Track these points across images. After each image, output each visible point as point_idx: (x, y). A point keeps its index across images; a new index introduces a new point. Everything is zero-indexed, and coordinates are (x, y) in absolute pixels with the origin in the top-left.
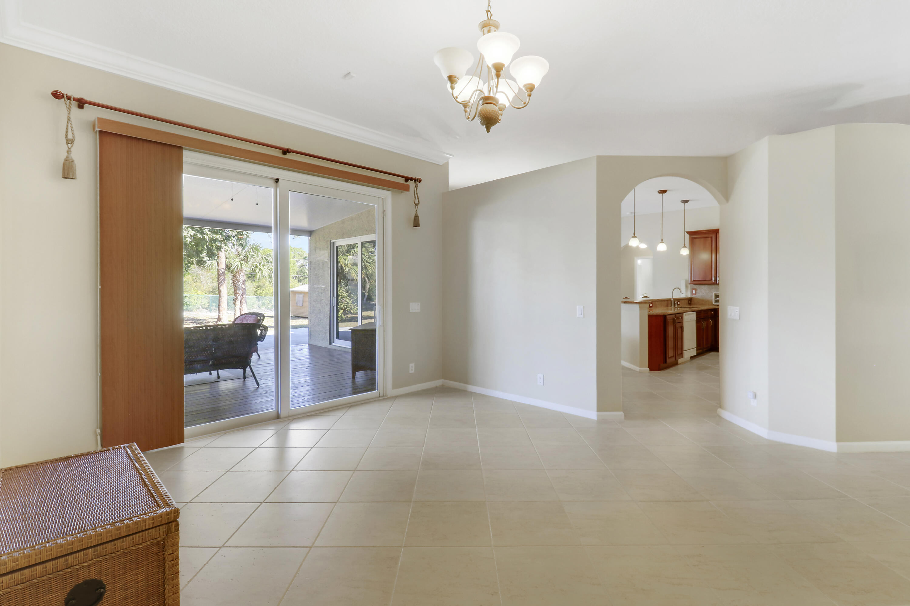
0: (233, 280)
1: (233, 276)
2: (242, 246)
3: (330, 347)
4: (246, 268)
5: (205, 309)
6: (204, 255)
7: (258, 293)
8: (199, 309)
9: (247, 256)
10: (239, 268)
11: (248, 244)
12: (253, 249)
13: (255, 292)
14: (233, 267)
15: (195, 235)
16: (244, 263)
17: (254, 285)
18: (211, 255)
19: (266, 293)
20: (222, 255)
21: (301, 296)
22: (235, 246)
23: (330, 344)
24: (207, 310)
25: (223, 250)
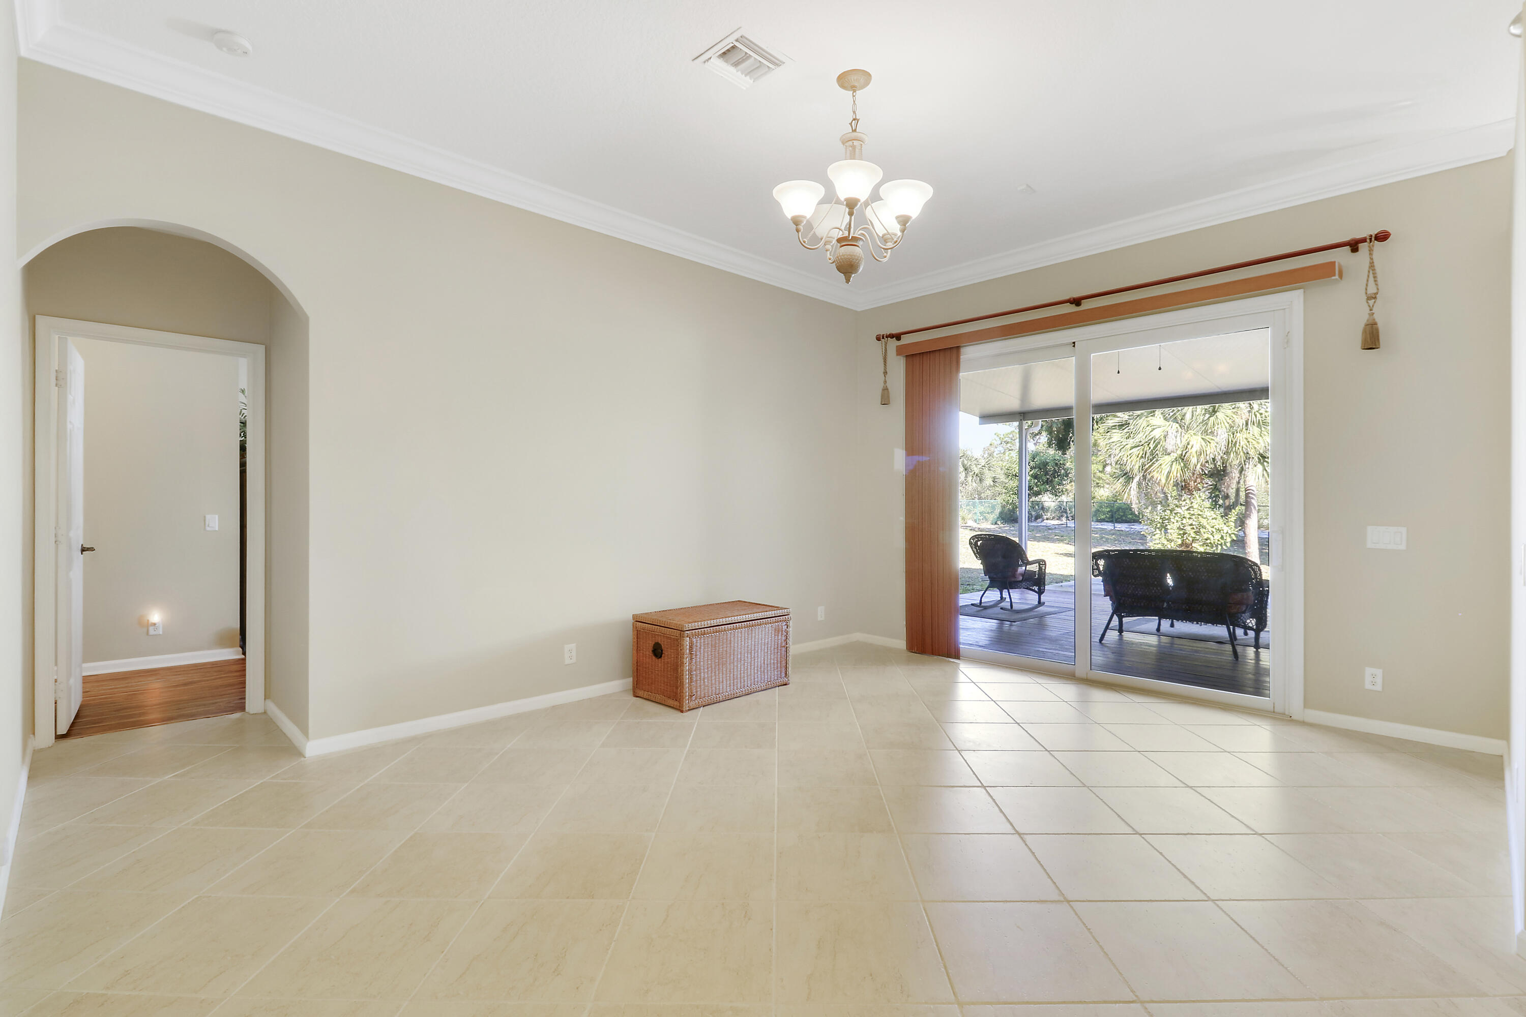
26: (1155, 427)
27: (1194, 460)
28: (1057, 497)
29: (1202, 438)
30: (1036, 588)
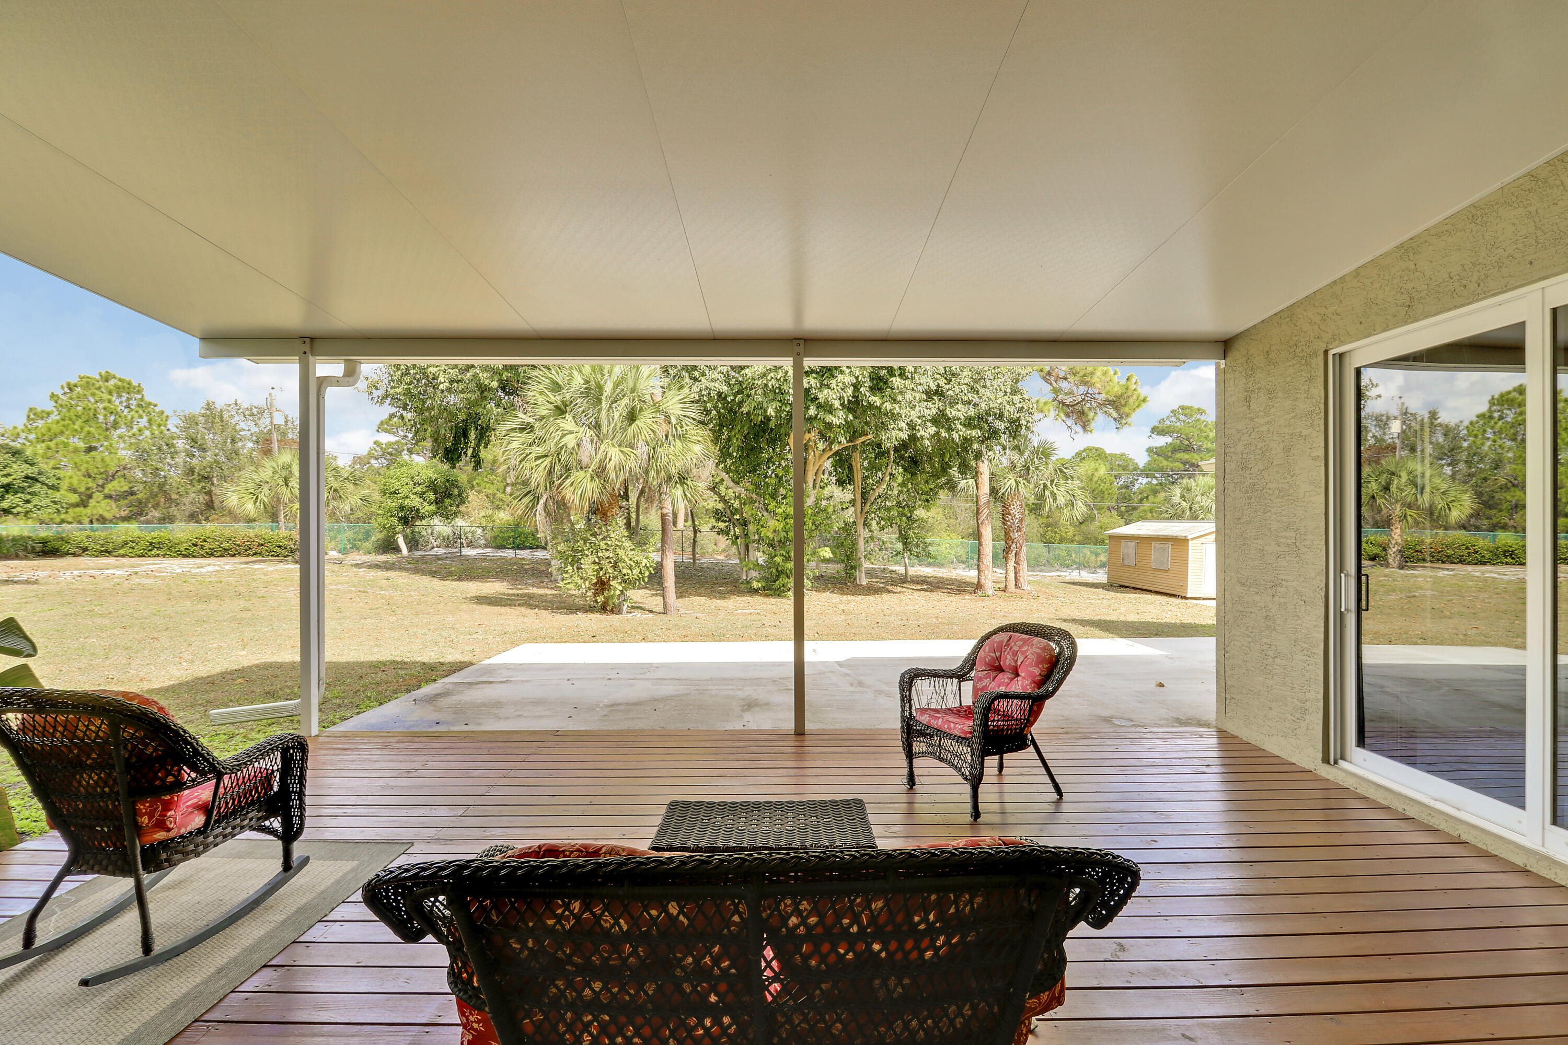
0: (1003, 514)
1: (1004, 506)
2: (1020, 450)
3: (1326, 772)
4: (1027, 492)
5: (963, 562)
6: (954, 471)
7: (1048, 537)
8: (952, 562)
9: (1028, 469)
10: (1012, 492)
11: (1030, 445)
12: (1038, 454)
13: (1041, 535)
14: (1002, 491)
15: (937, 433)
16: (1022, 482)
17: (1040, 522)
18: (965, 468)
19: (1061, 536)
20: (984, 468)
21: (1132, 544)
22: (1007, 451)
23: (1326, 760)
24: (964, 566)
25: (985, 458)
26: (565, 432)
27: (613, 475)
28: (449, 521)
29: (621, 451)
30: (276, 823)
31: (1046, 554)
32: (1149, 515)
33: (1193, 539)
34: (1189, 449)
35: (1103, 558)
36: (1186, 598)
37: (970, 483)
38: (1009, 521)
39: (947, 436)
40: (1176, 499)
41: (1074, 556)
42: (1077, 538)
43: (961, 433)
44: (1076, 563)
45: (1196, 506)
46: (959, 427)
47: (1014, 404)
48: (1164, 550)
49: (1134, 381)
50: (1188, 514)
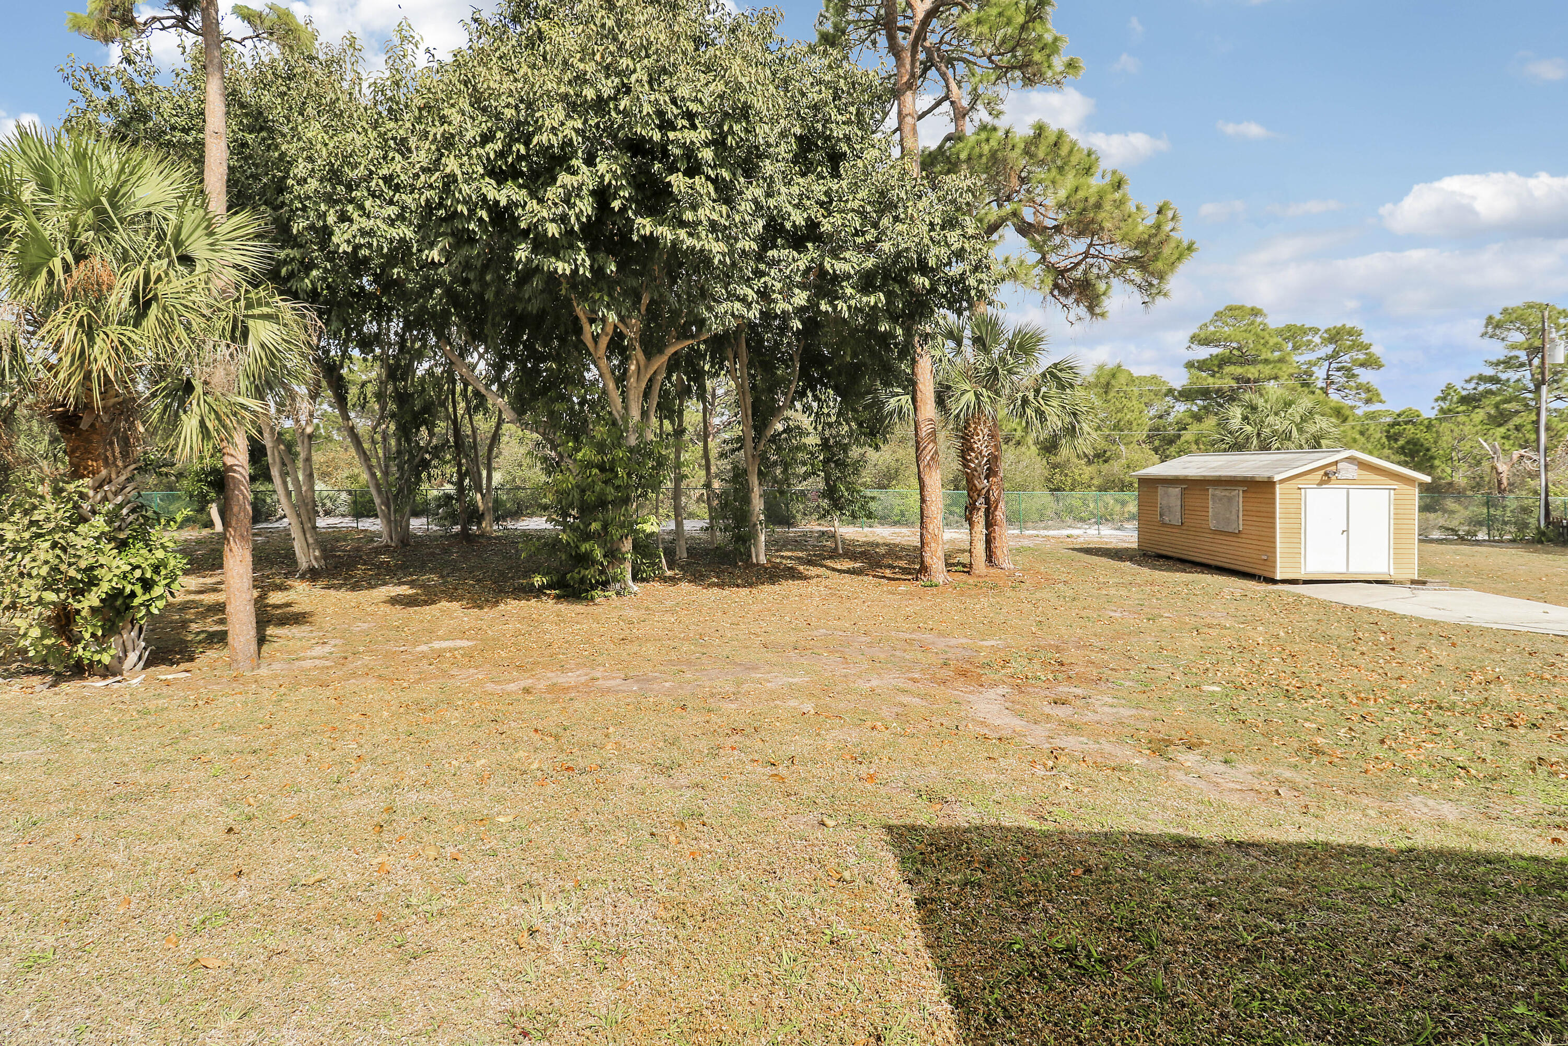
0: (962, 451)
1: (962, 438)
9: (996, 373)
10: (972, 412)
12: (1012, 349)
14: (955, 411)
16: (987, 395)
18: (886, 374)
20: (923, 375)
21: (1175, 491)
31: (1053, 505)
32: (1194, 447)
33: (1282, 481)
34: (1244, 360)
35: (1133, 508)
36: (1274, 581)
37: (903, 402)
38: (971, 461)
39: (830, 310)
40: (1236, 422)
41: (1092, 506)
42: (1095, 482)
43: (853, 302)
44: (1095, 516)
45: (1267, 431)
46: (849, 291)
47: (948, 245)
48: (1230, 499)
49: (1170, 214)
50: (1255, 442)
